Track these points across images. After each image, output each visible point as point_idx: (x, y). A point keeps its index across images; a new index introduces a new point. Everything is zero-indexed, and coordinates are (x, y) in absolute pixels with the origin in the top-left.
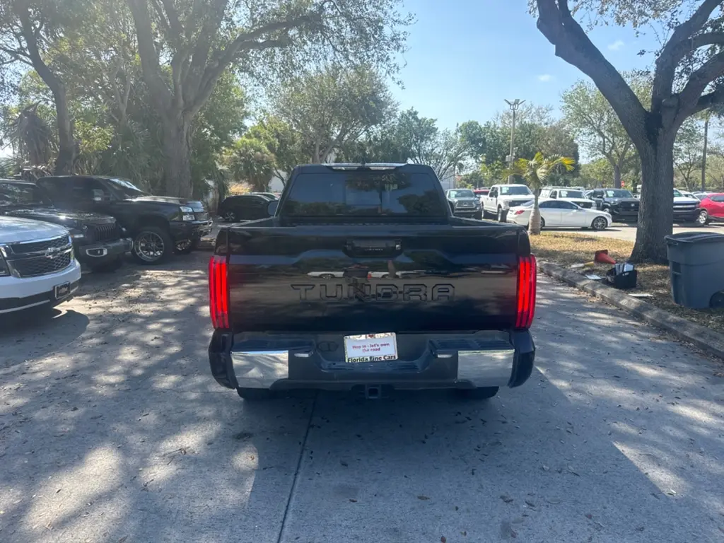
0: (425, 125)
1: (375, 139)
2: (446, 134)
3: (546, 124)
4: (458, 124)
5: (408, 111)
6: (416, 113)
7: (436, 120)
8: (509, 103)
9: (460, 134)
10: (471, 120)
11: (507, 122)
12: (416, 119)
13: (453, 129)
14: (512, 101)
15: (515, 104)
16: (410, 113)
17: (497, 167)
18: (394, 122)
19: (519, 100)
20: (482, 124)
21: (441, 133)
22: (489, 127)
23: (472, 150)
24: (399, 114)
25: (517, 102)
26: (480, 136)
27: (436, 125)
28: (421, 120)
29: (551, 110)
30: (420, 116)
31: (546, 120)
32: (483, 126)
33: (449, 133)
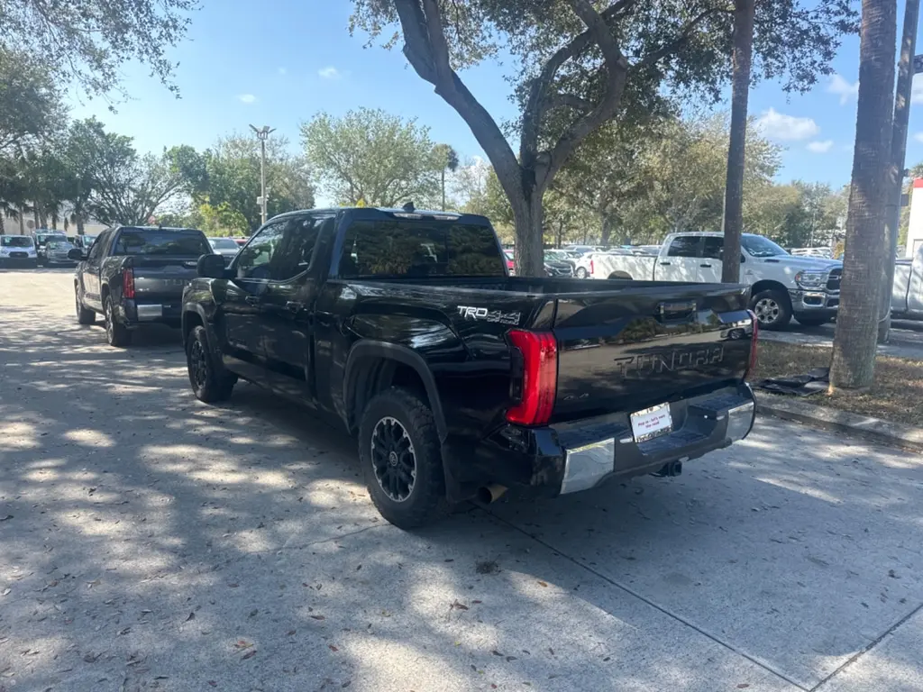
0: (116, 144)
1: (32, 156)
2: (149, 160)
3: (281, 160)
4: (165, 148)
5: (86, 120)
6: (100, 125)
7: (132, 138)
8: (256, 130)
9: (169, 162)
10: (185, 145)
11: (232, 151)
12: (102, 134)
13: (159, 155)
14: (261, 128)
15: (264, 132)
16: (90, 124)
17: (225, 210)
18: (65, 134)
19: (269, 128)
20: (200, 151)
21: (141, 157)
22: (210, 156)
23: (189, 185)
24: (70, 124)
25: (266, 130)
26: (199, 167)
27: (133, 145)
28: (109, 136)
29: (286, 143)
30: (106, 131)
31: (280, 155)
32: (201, 154)
33: (153, 158)
